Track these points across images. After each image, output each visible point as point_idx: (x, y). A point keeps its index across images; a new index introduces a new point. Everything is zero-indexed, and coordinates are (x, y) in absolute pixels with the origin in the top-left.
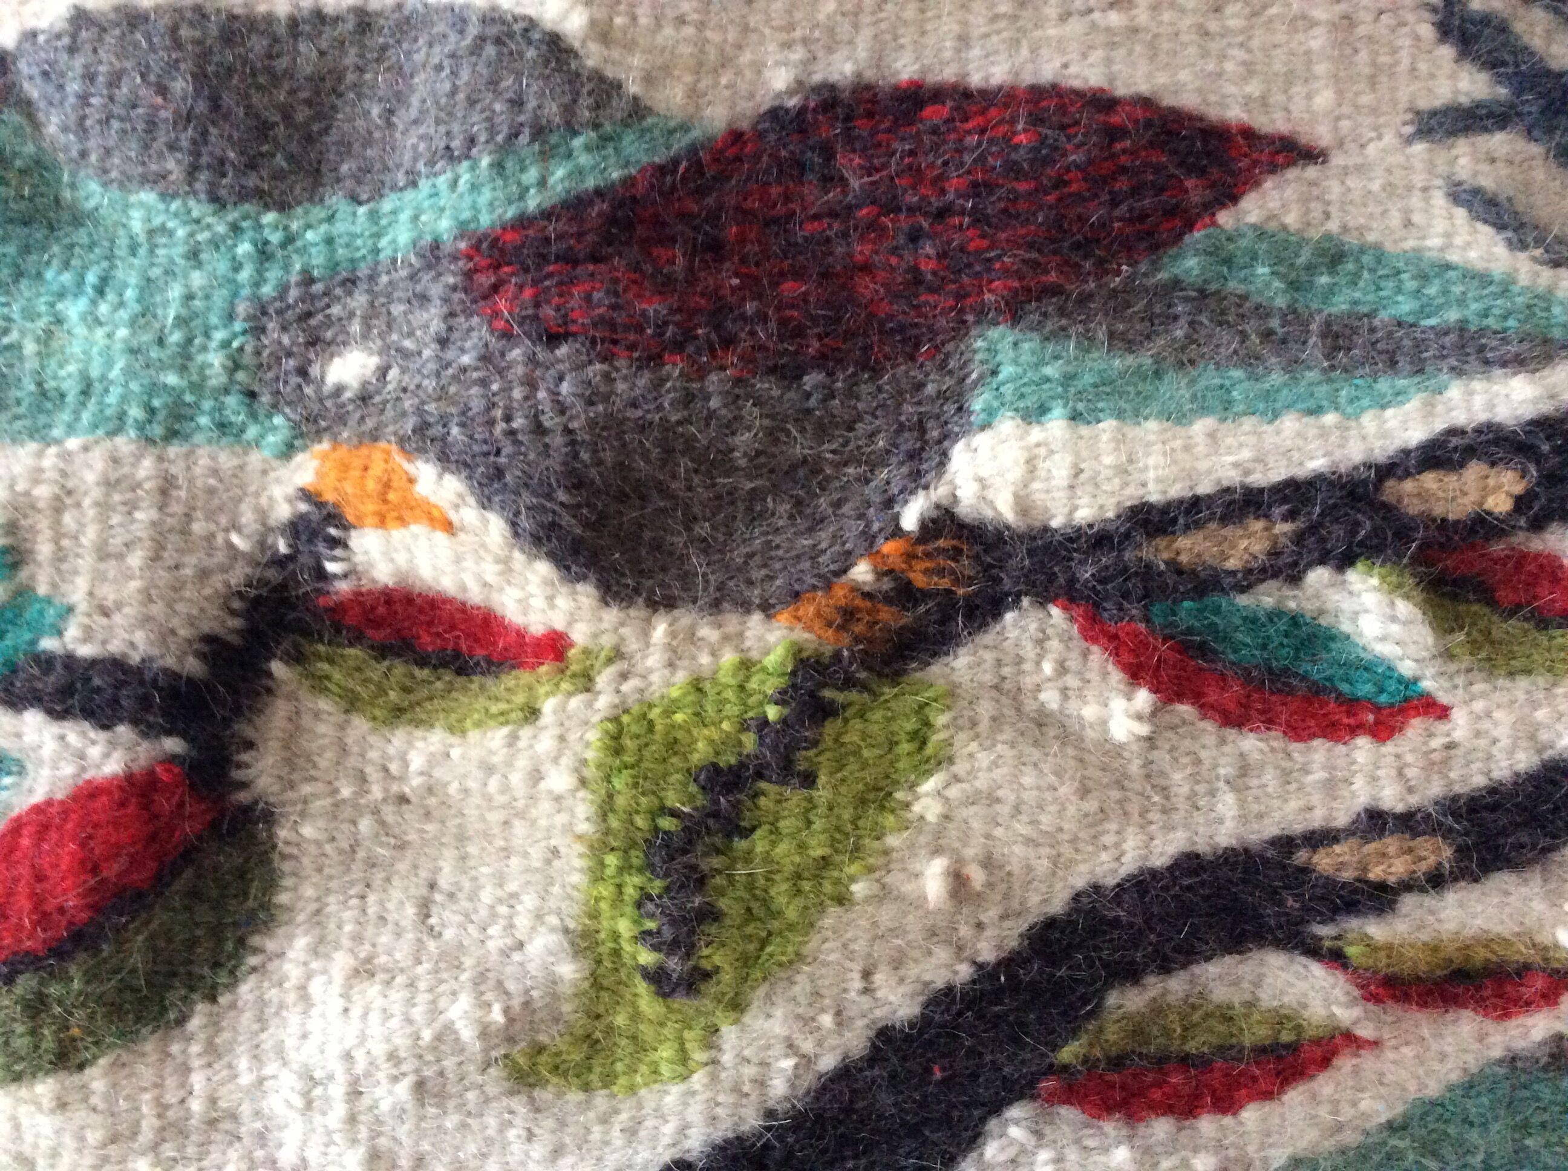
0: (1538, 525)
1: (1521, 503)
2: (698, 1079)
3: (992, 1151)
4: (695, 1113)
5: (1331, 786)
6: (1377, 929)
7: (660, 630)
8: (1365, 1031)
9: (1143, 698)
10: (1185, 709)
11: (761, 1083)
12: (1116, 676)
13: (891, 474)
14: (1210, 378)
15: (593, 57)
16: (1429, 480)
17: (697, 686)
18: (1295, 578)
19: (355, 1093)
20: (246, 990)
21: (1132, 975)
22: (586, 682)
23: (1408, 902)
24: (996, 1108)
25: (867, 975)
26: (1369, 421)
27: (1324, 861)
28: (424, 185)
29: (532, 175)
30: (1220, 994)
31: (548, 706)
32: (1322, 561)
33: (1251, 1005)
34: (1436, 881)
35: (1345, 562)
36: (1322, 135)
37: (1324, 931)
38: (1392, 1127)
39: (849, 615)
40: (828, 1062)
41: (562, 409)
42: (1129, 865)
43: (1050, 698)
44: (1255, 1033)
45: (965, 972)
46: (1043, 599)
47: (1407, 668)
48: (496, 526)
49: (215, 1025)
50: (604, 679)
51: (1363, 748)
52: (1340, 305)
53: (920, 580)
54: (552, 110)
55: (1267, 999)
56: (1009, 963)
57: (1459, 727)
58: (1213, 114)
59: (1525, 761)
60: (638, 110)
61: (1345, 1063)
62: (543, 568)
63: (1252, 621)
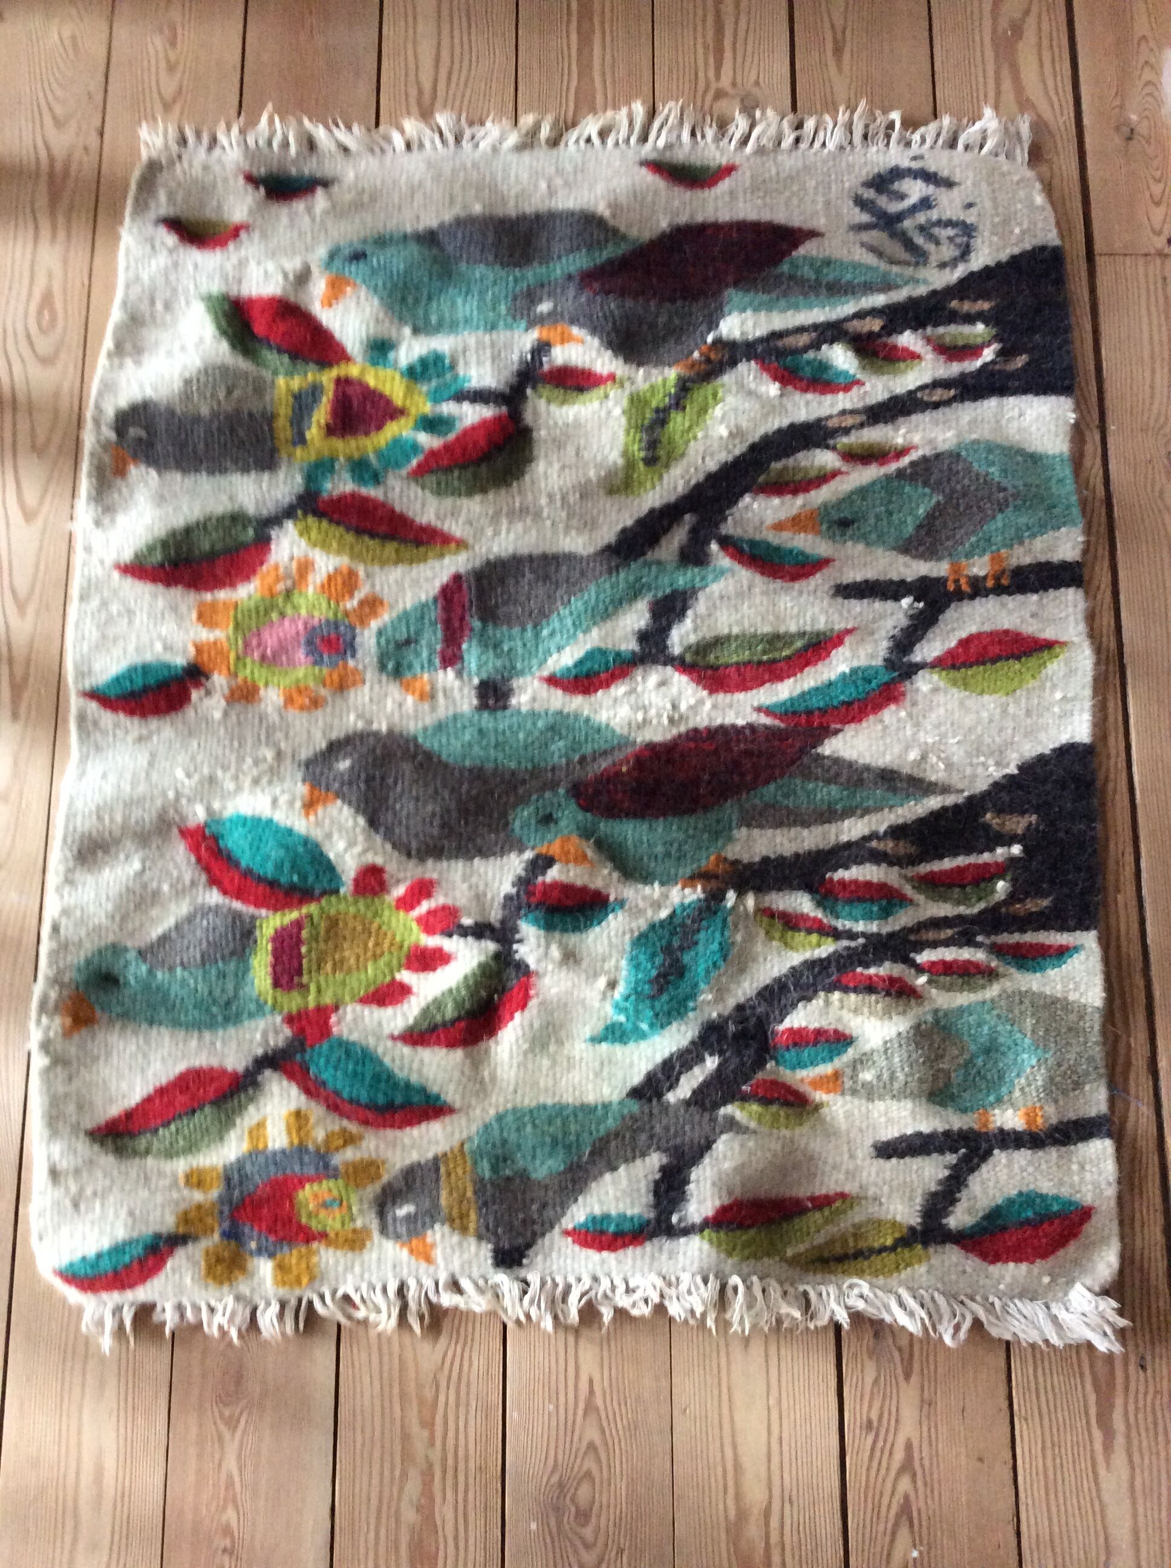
0: (889, 334)
1: (883, 328)
2: (658, 488)
3: (741, 504)
4: (657, 497)
5: (832, 405)
6: (845, 440)
7: (641, 371)
8: (844, 469)
9: (777, 385)
10: (790, 388)
11: (675, 488)
12: (770, 380)
13: (703, 327)
14: (793, 300)
15: (611, 222)
16: (855, 322)
17: (652, 387)
18: (819, 348)
19: (563, 499)
20: (527, 477)
21: (778, 458)
22: (622, 386)
23: (853, 432)
24: (741, 495)
25: (703, 459)
26: (839, 309)
27: (830, 424)
28: (564, 260)
29: (597, 254)
30: (803, 464)
31: (612, 394)
32: (825, 342)
33: (812, 466)
34: (862, 425)
35: (832, 342)
36: (822, 229)
37: (831, 442)
38: (852, 493)
39: (693, 365)
40: (693, 482)
41: (611, 312)
42: (776, 426)
43: (753, 386)
44: (813, 474)
45: (730, 458)
46: (748, 360)
47: (852, 372)
48: (596, 342)
49: (519, 486)
50: (627, 385)
51: (841, 395)
52: (831, 277)
53: (713, 356)
54: (602, 237)
55: (817, 463)
56: (743, 455)
57: (868, 387)
58: (790, 224)
59: (886, 396)
60: (624, 237)
61: (838, 478)
62: (609, 353)
63: (809, 362)
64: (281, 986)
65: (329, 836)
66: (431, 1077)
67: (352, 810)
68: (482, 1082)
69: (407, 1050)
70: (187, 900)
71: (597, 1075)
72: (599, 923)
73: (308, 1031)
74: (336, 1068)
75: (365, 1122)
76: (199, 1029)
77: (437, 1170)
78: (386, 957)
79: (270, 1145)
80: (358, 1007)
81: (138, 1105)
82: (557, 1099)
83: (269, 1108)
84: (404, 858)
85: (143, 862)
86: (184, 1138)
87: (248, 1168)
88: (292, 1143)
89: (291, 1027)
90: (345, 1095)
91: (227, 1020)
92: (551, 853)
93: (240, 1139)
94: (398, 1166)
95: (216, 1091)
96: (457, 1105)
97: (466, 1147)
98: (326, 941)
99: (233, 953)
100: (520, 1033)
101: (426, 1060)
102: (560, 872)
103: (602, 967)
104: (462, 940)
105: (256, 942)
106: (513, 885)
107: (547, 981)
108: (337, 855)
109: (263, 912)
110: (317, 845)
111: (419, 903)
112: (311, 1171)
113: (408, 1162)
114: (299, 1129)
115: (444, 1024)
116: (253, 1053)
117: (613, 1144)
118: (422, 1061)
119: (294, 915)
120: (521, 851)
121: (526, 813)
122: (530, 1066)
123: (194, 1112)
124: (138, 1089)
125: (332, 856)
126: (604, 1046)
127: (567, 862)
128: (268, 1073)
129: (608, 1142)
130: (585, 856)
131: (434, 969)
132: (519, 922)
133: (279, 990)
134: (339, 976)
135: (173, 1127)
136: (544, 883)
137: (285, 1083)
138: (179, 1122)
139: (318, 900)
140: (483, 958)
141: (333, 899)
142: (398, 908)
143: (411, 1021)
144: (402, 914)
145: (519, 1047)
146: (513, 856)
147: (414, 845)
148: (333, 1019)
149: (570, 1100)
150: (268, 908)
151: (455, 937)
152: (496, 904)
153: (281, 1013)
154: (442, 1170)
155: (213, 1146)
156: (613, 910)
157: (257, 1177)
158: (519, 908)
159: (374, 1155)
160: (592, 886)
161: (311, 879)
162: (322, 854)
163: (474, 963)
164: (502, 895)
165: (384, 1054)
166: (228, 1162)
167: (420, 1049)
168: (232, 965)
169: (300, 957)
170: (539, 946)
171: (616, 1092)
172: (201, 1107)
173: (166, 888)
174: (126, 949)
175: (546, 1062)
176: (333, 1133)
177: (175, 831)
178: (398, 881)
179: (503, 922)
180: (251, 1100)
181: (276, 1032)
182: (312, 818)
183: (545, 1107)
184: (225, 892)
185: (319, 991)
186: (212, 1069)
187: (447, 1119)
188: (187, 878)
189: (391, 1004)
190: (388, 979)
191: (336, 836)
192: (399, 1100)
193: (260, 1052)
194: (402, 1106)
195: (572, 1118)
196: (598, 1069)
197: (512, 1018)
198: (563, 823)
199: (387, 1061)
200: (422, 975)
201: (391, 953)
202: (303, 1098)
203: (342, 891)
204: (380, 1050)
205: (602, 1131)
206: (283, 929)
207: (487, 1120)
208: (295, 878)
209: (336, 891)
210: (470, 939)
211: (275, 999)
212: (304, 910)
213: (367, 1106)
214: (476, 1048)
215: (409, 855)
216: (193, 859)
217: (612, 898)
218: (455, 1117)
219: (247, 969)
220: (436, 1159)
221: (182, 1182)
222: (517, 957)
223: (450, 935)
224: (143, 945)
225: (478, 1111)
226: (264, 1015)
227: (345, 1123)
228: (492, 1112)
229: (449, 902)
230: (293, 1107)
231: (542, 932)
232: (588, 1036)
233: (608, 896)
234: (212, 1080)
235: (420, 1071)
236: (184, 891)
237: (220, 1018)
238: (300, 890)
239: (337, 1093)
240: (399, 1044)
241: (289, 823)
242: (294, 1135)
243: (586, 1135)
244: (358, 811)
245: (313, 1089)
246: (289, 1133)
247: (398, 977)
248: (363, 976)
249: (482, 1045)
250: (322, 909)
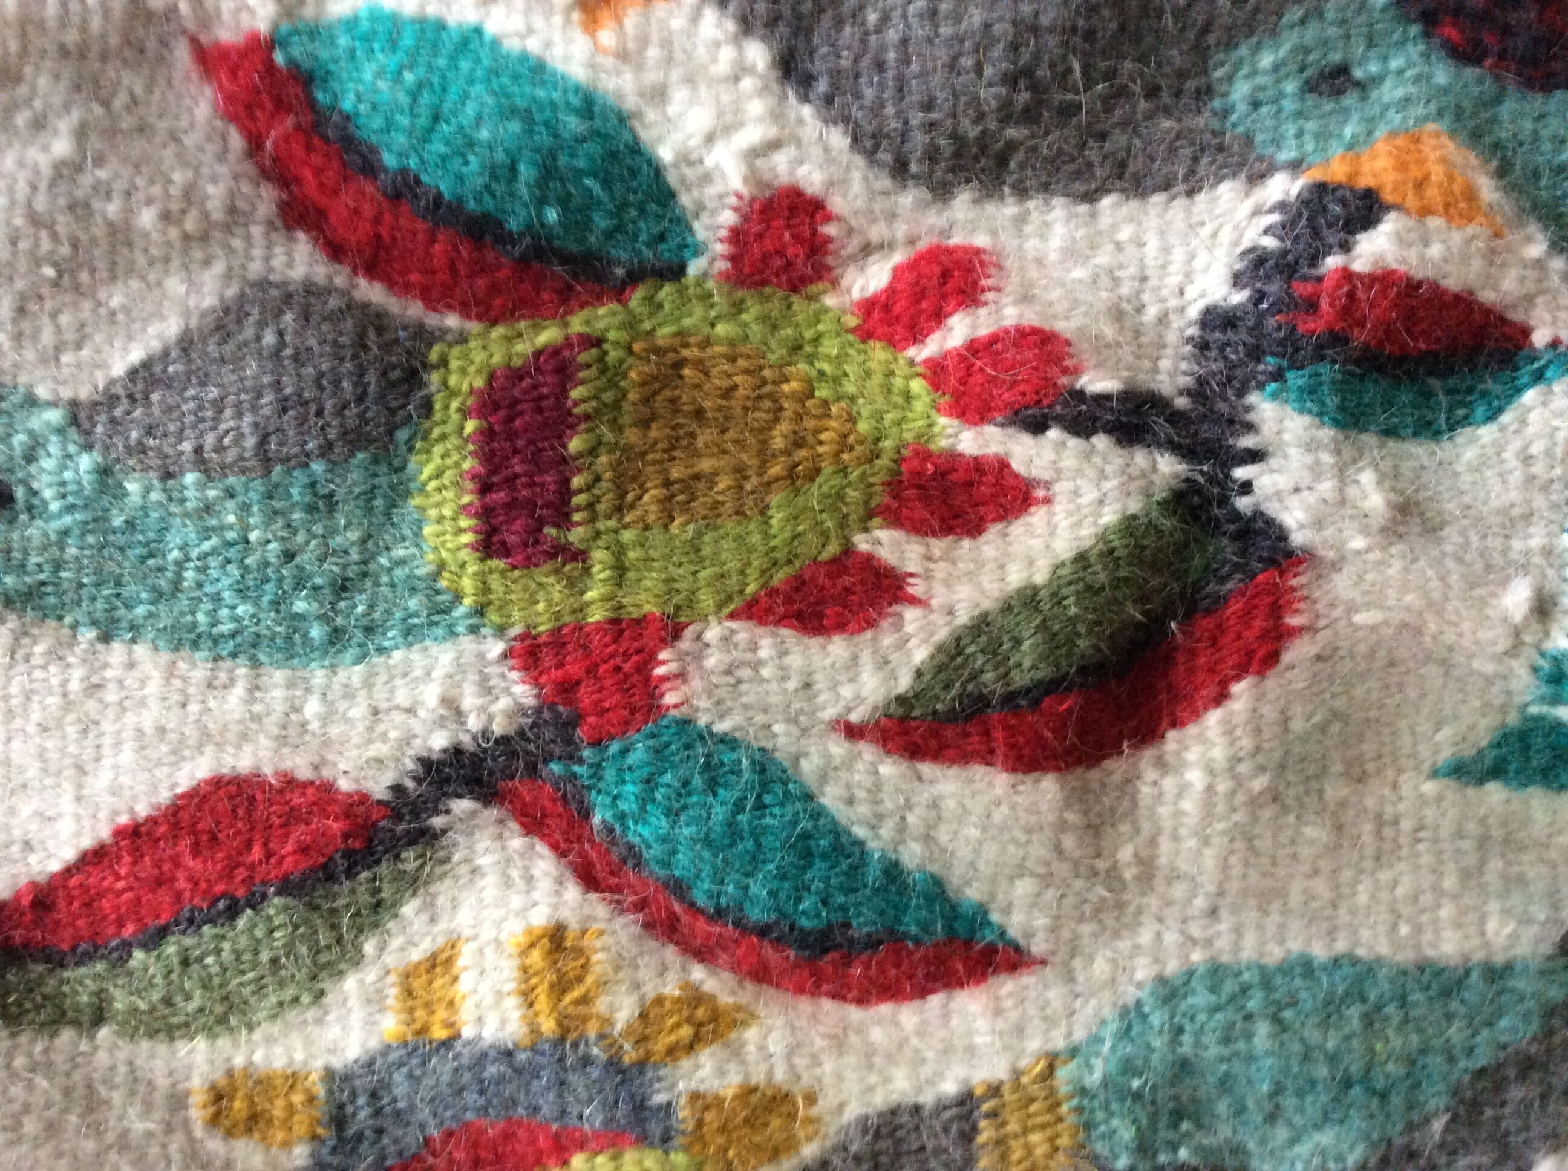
64: (505, 551)
65: (659, 95)
66: (964, 853)
67: (731, 26)
68: (1113, 878)
69: (890, 769)
70: (219, 267)
71: (1465, 875)
72: (1492, 416)
73: (585, 696)
74: (673, 814)
75: (760, 974)
76: (255, 664)
77: (968, 1136)
78: (827, 481)
79: (467, 1033)
80: (743, 631)
81: (68, 872)
82: (1341, 946)
83: (463, 920)
84: (885, 182)
85: (81, 133)
86: (206, 985)
87: (400, 1085)
88: (535, 1031)
89: (536, 682)
90: (700, 898)
91: (336, 637)
92: (1365, 181)
93: (374, 1000)
94: (853, 1112)
95: (303, 850)
96: (1038, 947)
97: (1064, 1074)
98: (645, 424)
99: (354, 439)
100: (1246, 743)
101: (950, 804)
102: (1401, 240)
103: (1505, 551)
104: (1074, 443)
105: (427, 407)
106: (1237, 280)
107: (1342, 585)
108: (685, 159)
109: (452, 321)
110: (623, 119)
111: (939, 317)
112: (593, 1117)
113: (880, 1100)
114: (560, 988)
115: (1010, 698)
116: (417, 747)
117: (1516, 1093)
118: (935, 804)
119: (548, 335)
120: (1257, 178)
121: (1266, 60)
122: (1264, 844)
123: (233, 912)
124: (66, 827)
125: (665, 154)
126: (1495, 792)
127: (1425, 211)
128: (462, 806)
129: (1499, 1086)
130: (1471, 194)
131: (975, 530)
132: (1253, 398)
133: (497, 563)
134: (681, 529)
135: (171, 949)
136: (1347, 275)
137: (517, 842)
138: (188, 941)
139: (620, 293)
140: (1135, 506)
141: (666, 292)
142: (865, 334)
143: (904, 683)
144: (879, 352)
145: (1238, 782)
146: (1227, 190)
147: (919, 140)
148: (666, 663)
149: (1384, 949)
150: (465, 311)
151: (1054, 433)
152: (1172, 337)
153: (500, 631)
154: (986, 1133)
155: (292, 1015)
156: (1539, 377)
157: (424, 1113)
158: (1256, 353)
159: (780, 1075)
160: (1487, 296)
161: (601, 222)
162: (635, 149)
163: (1109, 517)
164: (1194, 312)
165: (823, 777)
166: (337, 1063)
167: (926, 768)
168: (355, 476)
169: (564, 464)
170: (1316, 471)
171: (1529, 934)
172: (255, 902)
173: (147, 218)
174: (31, 402)
175: (1315, 832)
176: (659, 1001)
177: (182, 55)
178: (867, 250)
179: (1199, 392)
180: (413, 883)
181: (486, 689)
182: (607, 37)
183: (1307, 967)
184: (335, 251)
185: (620, 569)
186: (289, 782)
187: (1006, 986)
188: (215, 194)
189: (840, 627)
190: (832, 549)
191: (679, 96)
192: (863, 923)
193: (439, 742)
194: (872, 943)
195: (1391, 1009)
196: (1471, 860)
197: (1221, 697)
198: (1390, 92)
199: (830, 798)
200: (938, 545)
201: (843, 471)
202: (573, 892)
203: (694, 268)
204: (808, 767)
205: (1483, 1058)
206: (516, 375)
207: (1130, 994)
208: (552, 215)
209: (677, 272)
210: (1101, 441)
211: (485, 589)
212: (577, 324)
213: (763, 931)
214: (1094, 774)
215: (900, 170)
216: (237, 141)
217: (1540, 338)
218: (1028, 979)
219: (400, 492)
220: (966, 1101)
221: (197, 1114)
222: (1243, 504)
223: (1037, 427)
224: (84, 393)
225: (1100, 967)
226: (452, 634)
227: (698, 973)
228: (1143, 971)
229: (1031, 317)
230: (540, 918)
231: (1327, 434)
232: (1446, 755)
233: (1525, 332)
234: (292, 817)
235: (928, 839)
236: (204, 238)
237: (316, 632)
238: (566, 259)
239: (679, 888)
240: (868, 751)
241: (533, 45)
242: (543, 1002)
243: (1436, 1062)
244: (746, 25)
245: (600, 872)
246: (528, 997)
247: (862, 543)
248: (755, 539)
249: (1115, 767)
250: (631, 324)
